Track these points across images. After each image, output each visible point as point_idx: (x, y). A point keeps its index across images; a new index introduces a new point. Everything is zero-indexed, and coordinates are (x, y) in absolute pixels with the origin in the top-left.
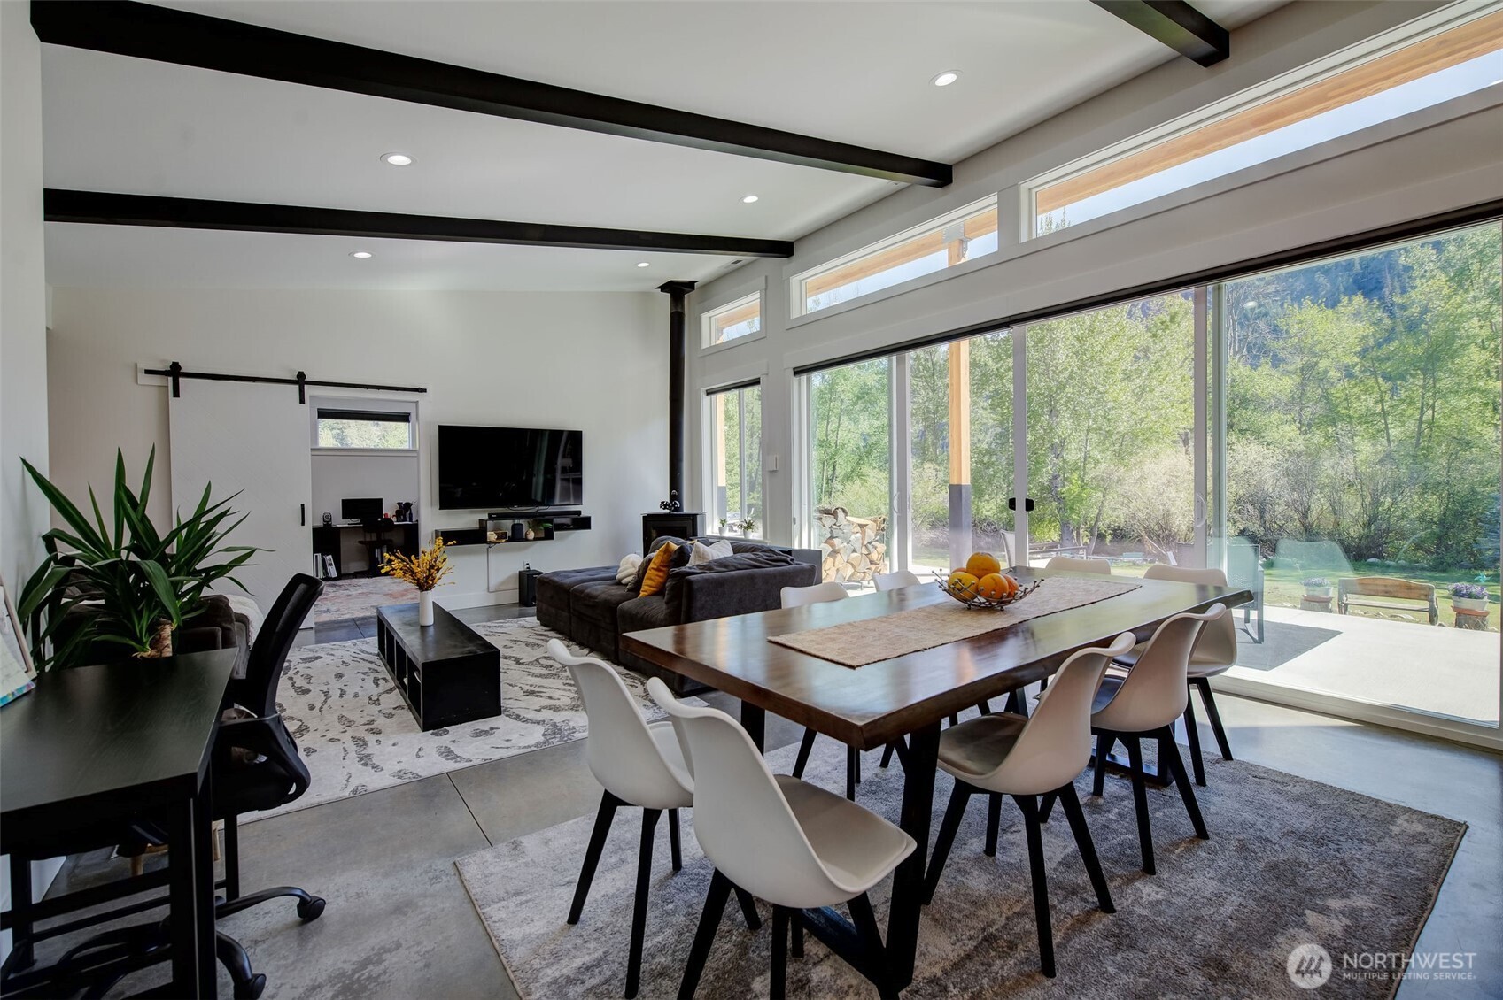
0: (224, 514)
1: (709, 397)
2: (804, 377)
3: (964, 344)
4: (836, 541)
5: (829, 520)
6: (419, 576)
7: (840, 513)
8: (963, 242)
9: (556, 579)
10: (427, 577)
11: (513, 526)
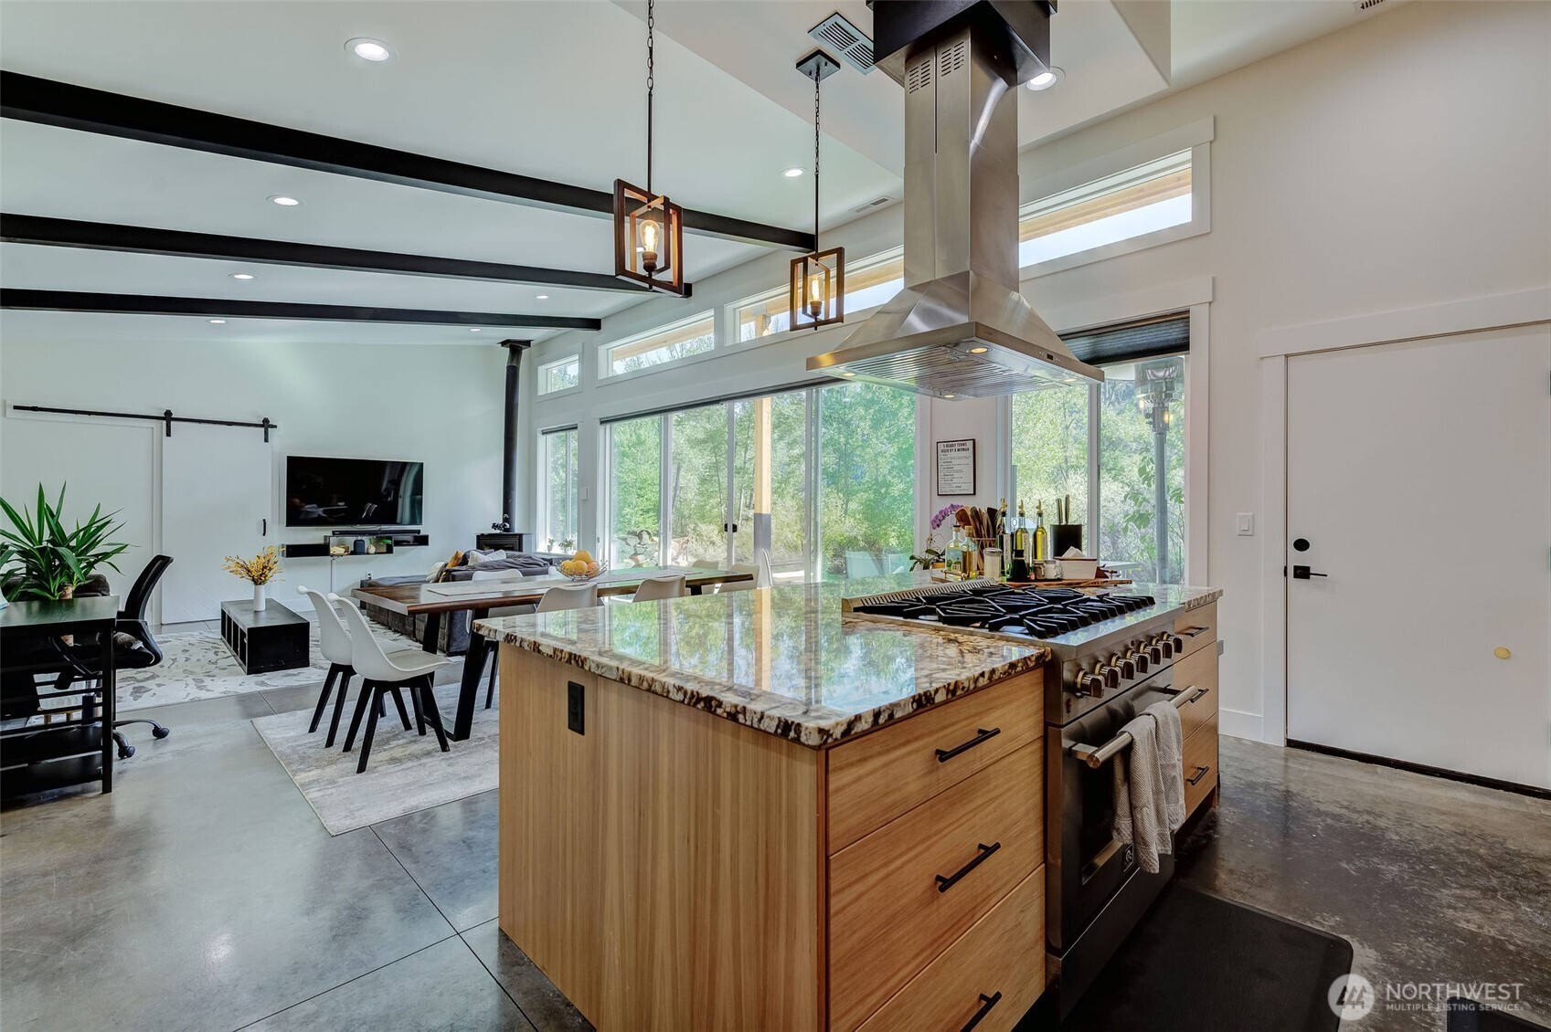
0: (108, 522)
1: (544, 437)
2: (608, 426)
3: (767, 402)
4: (640, 558)
5: (634, 541)
6: (253, 574)
7: (645, 536)
8: (766, 318)
9: (381, 582)
10: (261, 575)
11: (355, 542)
